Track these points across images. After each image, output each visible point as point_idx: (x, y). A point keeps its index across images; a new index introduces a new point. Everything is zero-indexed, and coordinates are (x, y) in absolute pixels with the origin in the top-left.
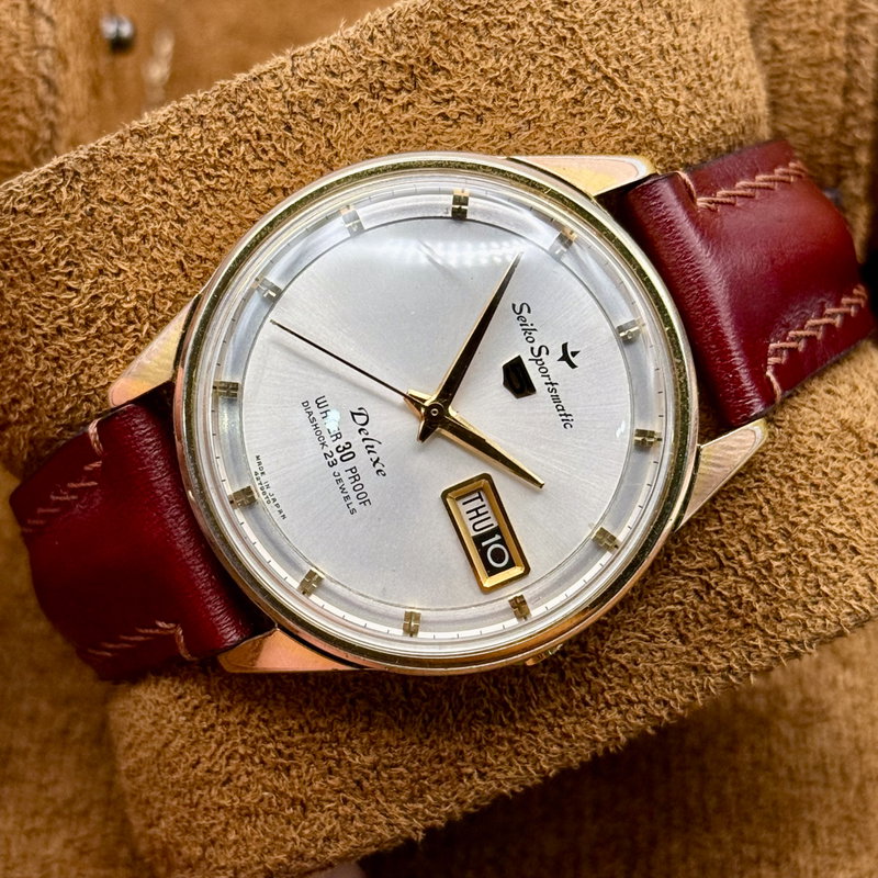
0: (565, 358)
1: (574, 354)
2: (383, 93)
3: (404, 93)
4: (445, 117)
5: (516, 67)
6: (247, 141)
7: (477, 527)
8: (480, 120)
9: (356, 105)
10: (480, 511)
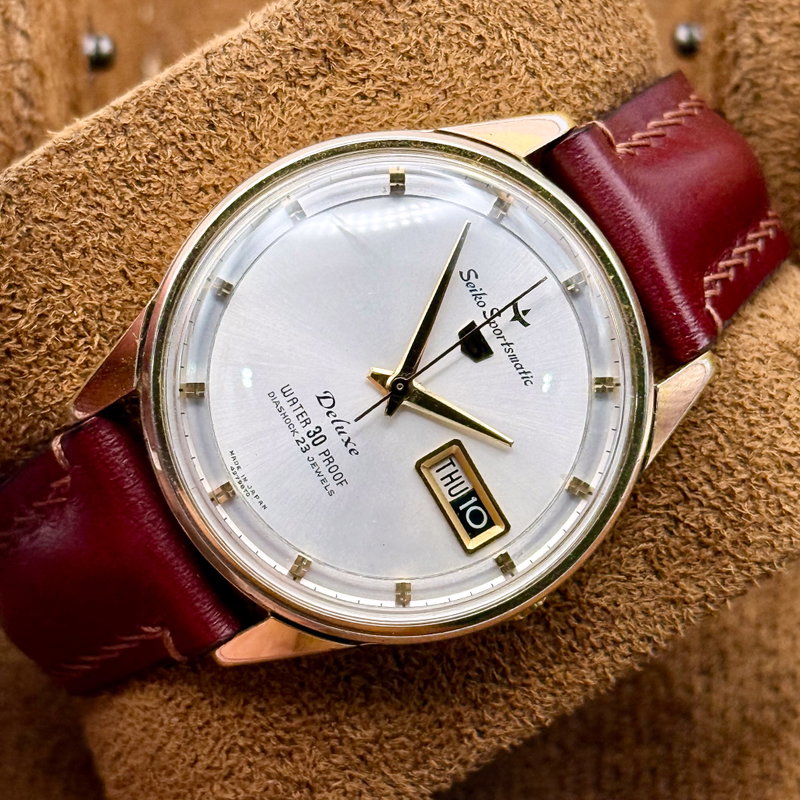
0: (517, 317)
1: (525, 312)
2: (300, 80)
3: (320, 78)
4: (363, 96)
5: (426, 39)
6: (173, 144)
7: (453, 492)
8: (397, 95)
9: (275, 95)
10: (454, 476)
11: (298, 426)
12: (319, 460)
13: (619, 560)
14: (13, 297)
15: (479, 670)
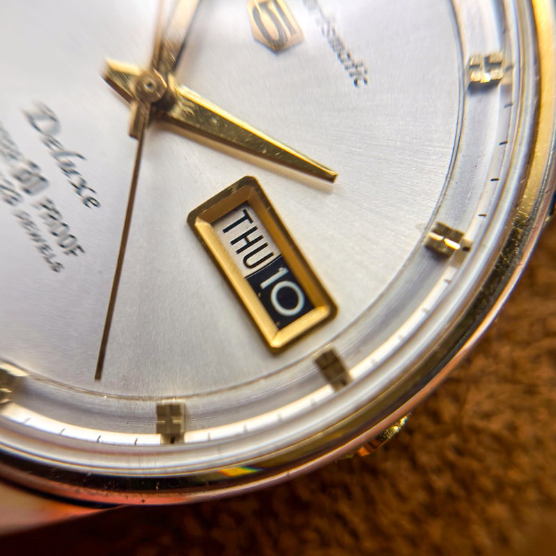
7: (251, 261)
10: (251, 237)
12: (37, 216)
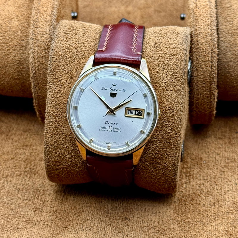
0: (114, 86)
1: (114, 84)
2: (60, 91)
3: (62, 88)
4: (69, 83)
5: (67, 68)
6: (56, 117)
7: (133, 113)
8: (72, 78)
9: (59, 96)
10: (131, 112)
11: (107, 129)
12: (114, 130)
13: (165, 95)
14: (63, 155)
15: (166, 128)
